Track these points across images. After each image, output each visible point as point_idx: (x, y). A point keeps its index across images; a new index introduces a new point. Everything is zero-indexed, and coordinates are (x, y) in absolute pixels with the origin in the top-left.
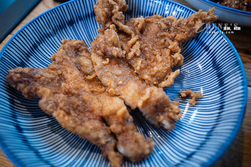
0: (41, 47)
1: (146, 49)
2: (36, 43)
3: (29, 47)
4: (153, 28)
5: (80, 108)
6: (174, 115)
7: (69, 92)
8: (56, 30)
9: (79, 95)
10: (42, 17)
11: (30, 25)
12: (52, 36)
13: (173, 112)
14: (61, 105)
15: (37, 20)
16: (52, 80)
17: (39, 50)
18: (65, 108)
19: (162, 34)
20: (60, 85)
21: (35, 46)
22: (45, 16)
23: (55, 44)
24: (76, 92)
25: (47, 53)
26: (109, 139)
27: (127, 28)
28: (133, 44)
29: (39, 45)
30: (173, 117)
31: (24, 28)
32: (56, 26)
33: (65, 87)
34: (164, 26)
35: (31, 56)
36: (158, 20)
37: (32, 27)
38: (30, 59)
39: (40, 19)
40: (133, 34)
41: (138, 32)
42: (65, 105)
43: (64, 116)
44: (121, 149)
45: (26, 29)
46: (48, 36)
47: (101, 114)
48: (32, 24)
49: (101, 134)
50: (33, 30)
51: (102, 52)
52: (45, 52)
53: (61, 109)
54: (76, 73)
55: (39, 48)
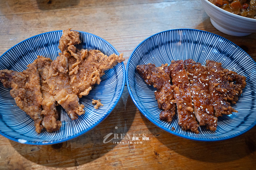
0: (24, 58)
1: (82, 71)
2: (22, 55)
3: (17, 57)
4: (90, 58)
5: (31, 98)
6: (78, 112)
7: (29, 88)
8: (37, 48)
9: (33, 91)
10: (28, 40)
11: (20, 45)
12: (33, 52)
13: (79, 110)
14: (20, 94)
15: (25, 42)
16: (22, 79)
17: (23, 60)
18: (22, 96)
19: (94, 63)
20: (25, 83)
21: (21, 57)
22: (30, 40)
23: (34, 57)
24: (32, 89)
25: (28, 62)
26: (39, 117)
27: (75, 55)
28: (75, 66)
29: (24, 57)
30: (77, 113)
31: (16, 46)
32: (37, 46)
33: (27, 85)
34: (96, 58)
35: (17, 63)
36: (94, 54)
37: (20, 46)
38: (16, 64)
39: (26, 41)
40: (78, 60)
41: (82, 59)
42: (22, 95)
43: (19, 100)
44: (43, 124)
45: (16, 47)
46: (31, 51)
47: (40, 103)
48: (21, 44)
49: (36, 114)
50: (21, 48)
51: (56, 68)
52: (27, 61)
53: (19, 96)
54: (37, 78)
55: (23, 58)
